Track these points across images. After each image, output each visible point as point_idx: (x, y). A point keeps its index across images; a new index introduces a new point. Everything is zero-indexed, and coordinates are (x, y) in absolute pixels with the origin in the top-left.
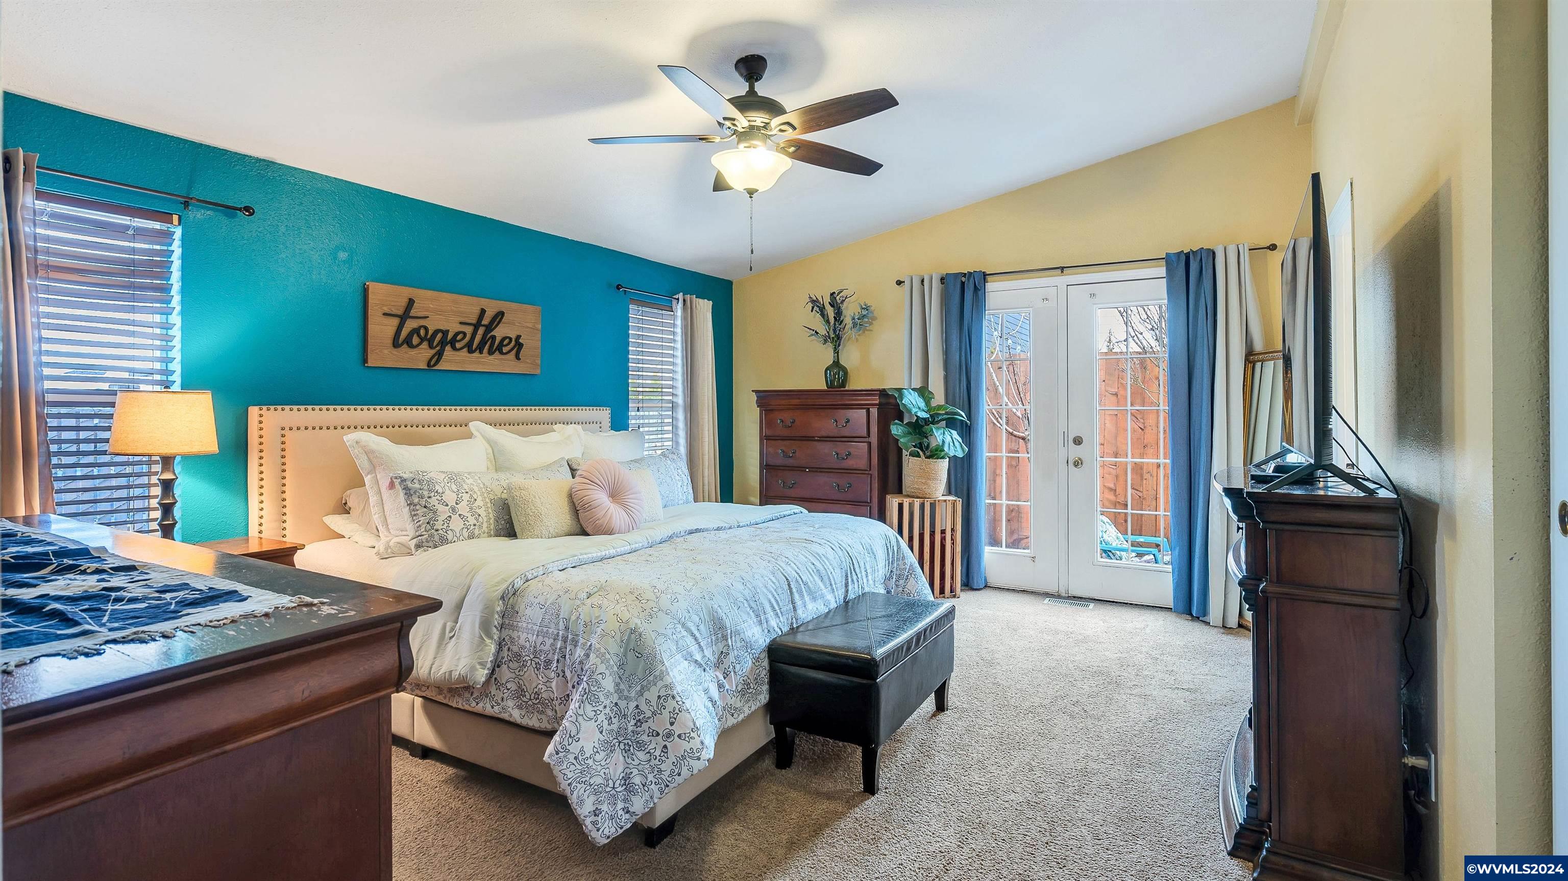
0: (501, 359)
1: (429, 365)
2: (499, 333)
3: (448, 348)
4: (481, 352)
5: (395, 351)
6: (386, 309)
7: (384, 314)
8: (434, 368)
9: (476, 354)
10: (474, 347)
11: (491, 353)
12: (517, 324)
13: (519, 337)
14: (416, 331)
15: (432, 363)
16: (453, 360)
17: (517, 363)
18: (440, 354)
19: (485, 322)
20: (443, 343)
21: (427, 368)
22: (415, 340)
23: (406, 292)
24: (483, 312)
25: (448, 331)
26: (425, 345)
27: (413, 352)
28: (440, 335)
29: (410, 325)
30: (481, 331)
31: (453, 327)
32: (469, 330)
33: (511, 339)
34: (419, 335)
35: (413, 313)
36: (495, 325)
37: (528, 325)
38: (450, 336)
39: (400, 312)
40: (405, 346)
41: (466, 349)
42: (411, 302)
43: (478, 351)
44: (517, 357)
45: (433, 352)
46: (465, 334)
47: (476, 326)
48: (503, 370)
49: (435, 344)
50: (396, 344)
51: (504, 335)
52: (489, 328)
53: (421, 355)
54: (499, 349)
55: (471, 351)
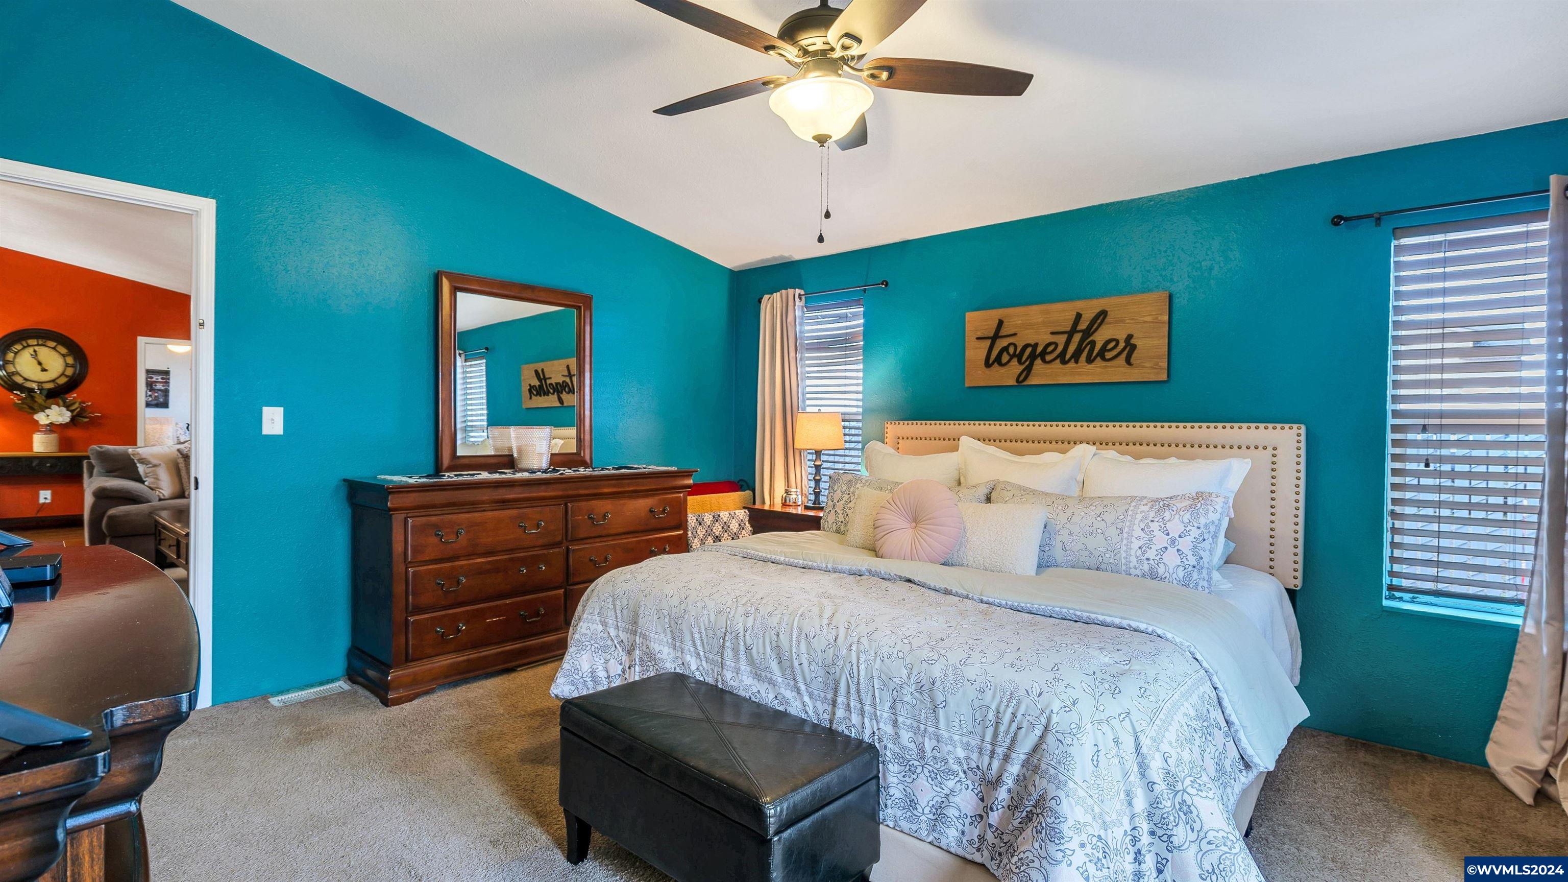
0: (1106, 367)
1: (1017, 381)
2: (1100, 337)
3: (1038, 361)
4: (1076, 362)
5: (987, 371)
6: (979, 334)
7: (978, 338)
8: (1023, 384)
9: (1072, 364)
10: (1068, 357)
11: (1090, 360)
12: (1128, 321)
13: (1130, 337)
14: (1005, 349)
15: (1021, 378)
16: (1042, 374)
17: (1128, 369)
18: (1028, 370)
19: (1083, 326)
20: (1033, 357)
21: (1016, 384)
22: (1005, 358)
23: (995, 315)
24: (1079, 316)
25: (1036, 345)
26: (1015, 362)
27: (1003, 370)
28: (1029, 350)
29: (1001, 343)
30: (1077, 338)
31: (1043, 338)
32: (1061, 340)
33: (1118, 342)
34: (1008, 353)
35: (1003, 332)
36: (1094, 327)
37: (1146, 319)
38: (1039, 349)
39: (991, 335)
40: (996, 364)
41: (1058, 361)
42: (1001, 323)
43: (1073, 360)
44: (1128, 361)
45: (1022, 367)
46: (1056, 345)
47: (1070, 334)
48: (1110, 379)
49: (1024, 359)
50: (988, 364)
51: (1109, 337)
52: (1088, 332)
53: (1009, 374)
54: (1102, 354)
55: (1064, 362)
